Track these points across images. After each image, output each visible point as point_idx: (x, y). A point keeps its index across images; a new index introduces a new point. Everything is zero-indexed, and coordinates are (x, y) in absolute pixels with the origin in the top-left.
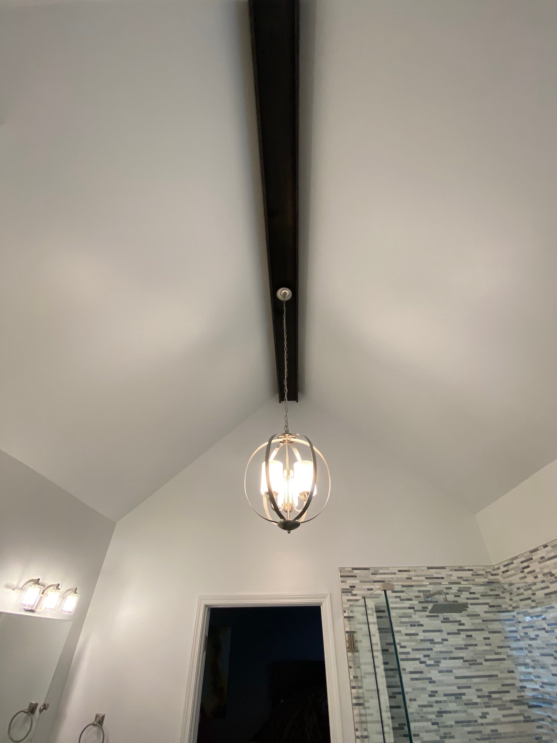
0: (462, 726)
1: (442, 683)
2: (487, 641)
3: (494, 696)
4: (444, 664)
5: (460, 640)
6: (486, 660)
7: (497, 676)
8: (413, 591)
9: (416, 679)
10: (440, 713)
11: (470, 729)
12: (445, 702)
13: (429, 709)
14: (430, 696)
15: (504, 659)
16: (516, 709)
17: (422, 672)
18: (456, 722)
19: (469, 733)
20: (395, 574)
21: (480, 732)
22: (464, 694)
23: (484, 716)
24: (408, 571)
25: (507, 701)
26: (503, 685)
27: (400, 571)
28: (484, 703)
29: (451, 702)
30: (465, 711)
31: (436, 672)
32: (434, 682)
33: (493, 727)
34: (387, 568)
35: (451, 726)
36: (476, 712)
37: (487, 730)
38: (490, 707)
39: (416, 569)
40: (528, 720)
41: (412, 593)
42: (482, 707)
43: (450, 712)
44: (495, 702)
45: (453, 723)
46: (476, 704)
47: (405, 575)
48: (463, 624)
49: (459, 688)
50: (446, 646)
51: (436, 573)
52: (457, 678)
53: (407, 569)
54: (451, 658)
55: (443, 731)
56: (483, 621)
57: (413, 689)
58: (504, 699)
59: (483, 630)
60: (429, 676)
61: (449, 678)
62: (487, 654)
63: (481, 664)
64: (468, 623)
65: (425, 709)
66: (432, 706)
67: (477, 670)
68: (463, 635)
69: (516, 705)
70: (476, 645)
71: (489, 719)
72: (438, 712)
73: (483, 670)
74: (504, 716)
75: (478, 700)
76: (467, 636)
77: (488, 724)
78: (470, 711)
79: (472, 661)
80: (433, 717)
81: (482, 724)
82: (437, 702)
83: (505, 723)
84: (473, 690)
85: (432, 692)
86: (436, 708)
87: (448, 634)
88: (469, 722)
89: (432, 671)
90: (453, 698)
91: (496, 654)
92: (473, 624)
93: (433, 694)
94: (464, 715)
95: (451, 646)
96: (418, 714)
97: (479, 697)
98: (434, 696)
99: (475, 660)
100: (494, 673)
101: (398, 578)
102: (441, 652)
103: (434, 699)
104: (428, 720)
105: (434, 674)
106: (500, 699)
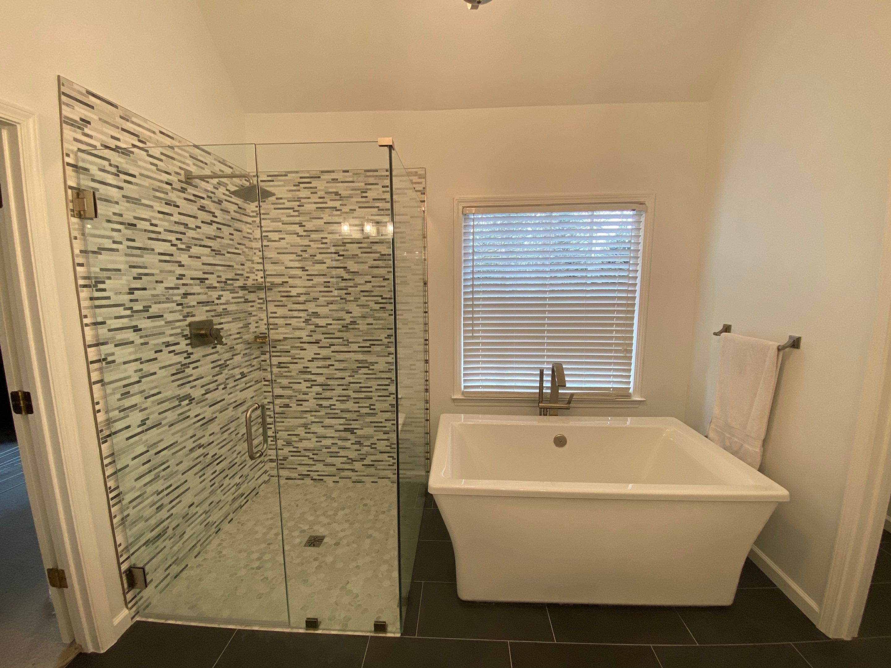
0: (203, 306)
1: (190, 268)
2: (231, 237)
3: (229, 282)
4: (195, 250)
5: (211, 230)
6: (228, 253)
7: (233, 266)
8: (174, 165)
9: (166, 261)
10: (186, 295)
11: (208, 308)
12: (191, 285)
13: (176, 291)
14: (177, 279)
15: (240, 254)
16: (241, 293)
17: (172, 255)
18: (198, 303)
19: (207, 311)
20: (154, 133)
21: (215, 310)
22: (207, 279)
23: (219, 298)
24: (172, 138)
25: (236, 287)
26: (236, 274)
27: (161, 132)
28: (221, 287)
29: (196, 285)
30: (206, 294)
31: (187, 256)
32: (183, 266)
33: (224, 307)
34: (145, 120)
35: (194, 306)
36: (214, 295)
37: (220, 309)
38: (224, 290)
39: (181, 139)
41: (173, 167)
42: (219, 291)
43: (194, 294)
44: (229, 287)
45: (195, 303)
46: (215, 287)
47: (168, 141)
48: (216, 217)
49: (204, 273)
50: (198, 233)
51: (201, 155)
52: (203, 264)
53: (170, 134)
54: (200, 246)
55: (186, 310)
56: (232, 218)
57: (161, 271)
58: (235, 285)
59: (230, 226)
60: (179, 259)
61: (197, 264)
62: (229, 248)
63: (224, 255)
64: (221, 217)
65: (171, 291)
66: (178, 288)
67: (220, 260)
68: (215, 226)
69: (242, 290)
70: (223, 238)
71: (223, 300)
72: (184, 294)
73: (225, 261)
74: (233, 298)
75: (217, 285)
76: (218, 229)
77: (221, 304)
78: (210, 293)
79: (218, 251)
80: (178, 298)
81: (218, 304)
82: (184, 285)
83: (232, 303)
84: (214, 276)
85: (180, 275)
86: (182, 291)
87: (202, 222)
88: (208, 302)
89: (182, 255)
90: (198, 281)
91: (236, 248)
92: (224, 219)
93: (181, 277)
94: (205, 296)
95: (203, 234)
96: (164, 295)
97: (218, 282)
98: (182, 279)
99: (220, 251)
100: (231, 264)
102: (193, 238)
103: (181, 282)
104: (173, 302)
105: (184, 258)
106: (232, 285)
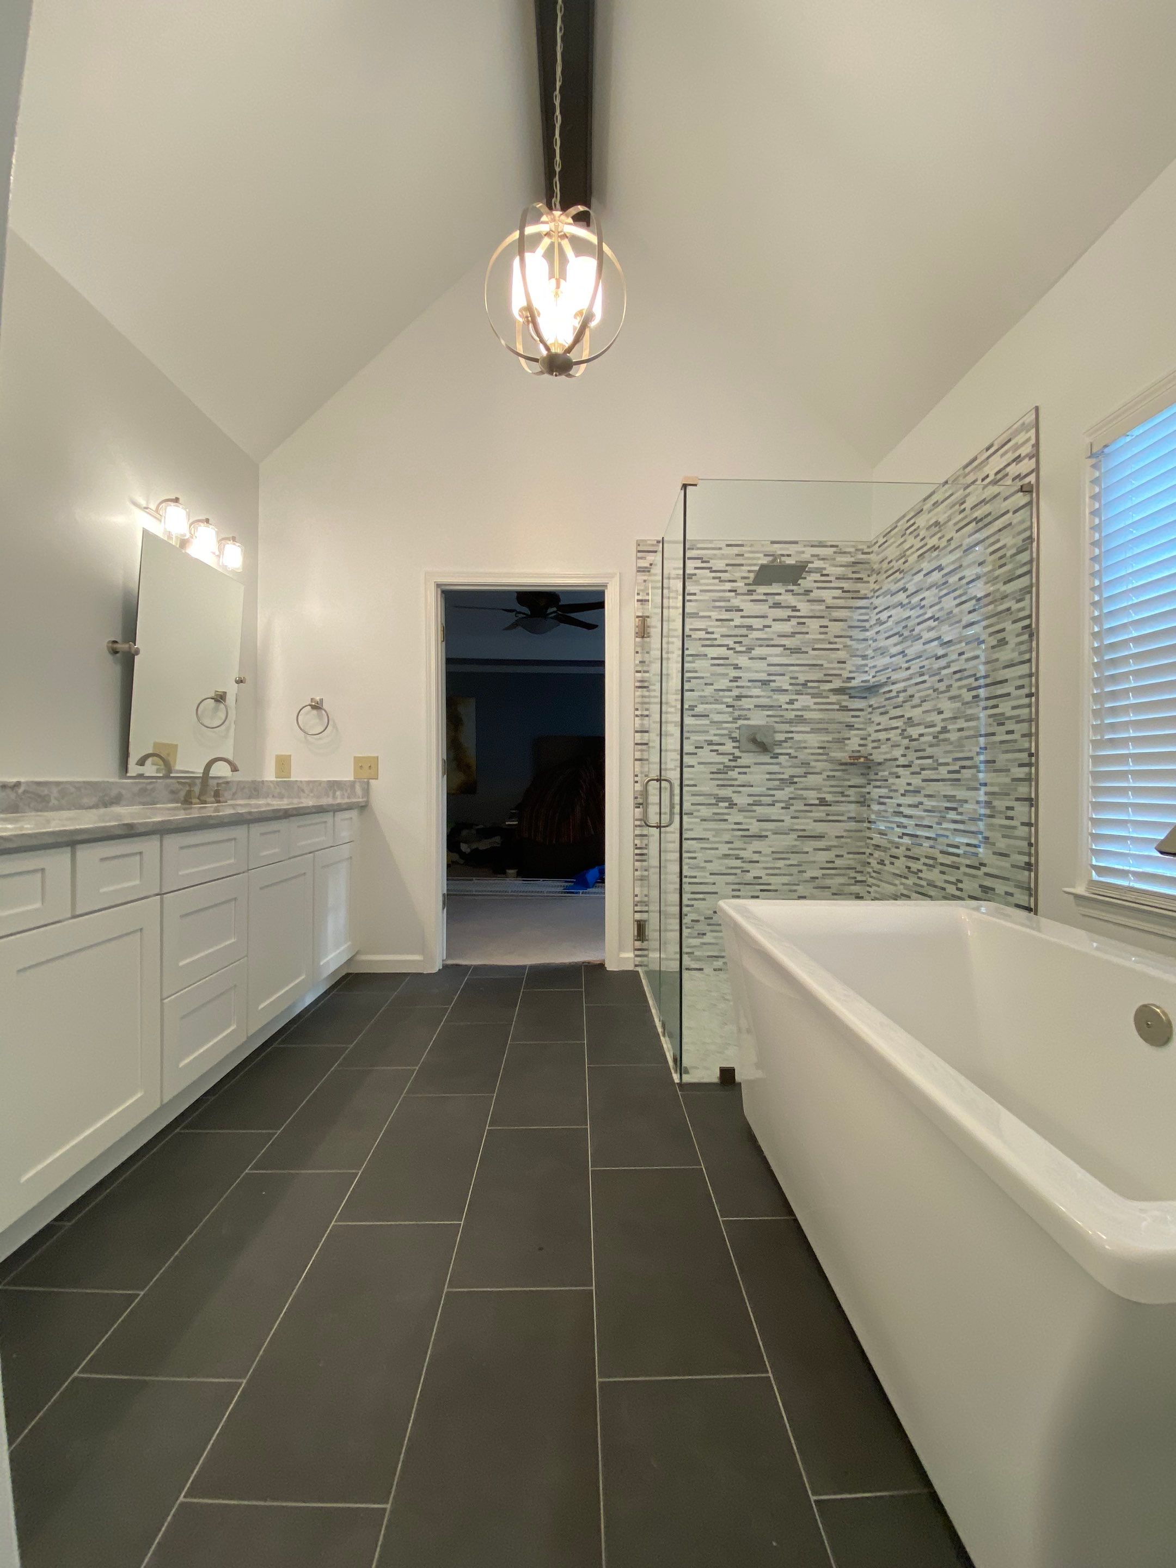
0: (762, 710)
1: (748, 670)
2: (823, 630)
3: (809, 684)
4: (757, 652)
5: (787, 627)
6: (814, 649)
7: (822, 665)
8: (741, 571)
9: (718, 665)
10: (739, 697)
11: (770, 713)
12: (748, 687)
13: (727, 693)
14: (731, 681)
15: (838, 649)
16: (833, 698)
17: (727, 659)
18: (756, 706)
19: (768, 716)
20: (720, 549)
21: (782, 716)
22: (774, 681)
23: (791, 702)
24: (742, 545)
25: (825, 690)
26: (825, 675)
27: (728, 545)
28: (796, 690)
29: (755, 687)
30: (769, 697)
31: (747, 658)
32: (741, 668)
33: (799, 713)
34: (711, 541)
35: (750, 709)
36: (784, 698)
37: (792, 715)
38: (802, 694)
39: (752, 543)
40: (845, 709)
41: (738, 573)
42: (792, 694)
43: (751, 697)
44: (810, 691)
45: (752, 707)
46: (787, 690)
47: (736, 550)
48: (799, 611)
49: (769, 675)
50: (766, 633)
51: (781, 549)
52: (769, 665)
53: (740, 543)
55: (737, 713)
56: (827, 607)
57: (712, 675)
58: (822, 688)
59: (823, 617)
60: (736, 662)
61: (762, 665)
62: (817, 644)
63: (807, 652)
64: (805, 608)
65: (721, 693)
66: (731, 691)
67: (798, 659)
68: (794, 622)
69: (834, 694)
70: (807, 633)
71: (797, 705)
72: (737, 696)
73: (807, 659)
74: (815, 704)
75: (790, 688)
76: (799, 623)
77: (793, 710)
78: (775, 697)
79: (795, 649)
80: (729, 700)
81: (787, 710)
82: (737, 687)
83: (815, 710)
84: (787, 678)
85: (735, 677)
86: (736, 692)
87: (774, 620)
88: (772, 706)
89: (740, 658)
90: (760, 684)
91: (830, 643)
92: (812, 610)
93: (736, 679)
94: (768, 700)
95: (774, 633)
96: (712, 697)
97: (791, 684)
98: (737, 681)
99: (800, 649)
100: (819, 662)
101: (723, 555)
102: (758, 639)
103: (735, 684)
104: (722, 703)
105: (743, 661)
106: (818, 687)
